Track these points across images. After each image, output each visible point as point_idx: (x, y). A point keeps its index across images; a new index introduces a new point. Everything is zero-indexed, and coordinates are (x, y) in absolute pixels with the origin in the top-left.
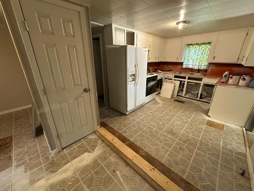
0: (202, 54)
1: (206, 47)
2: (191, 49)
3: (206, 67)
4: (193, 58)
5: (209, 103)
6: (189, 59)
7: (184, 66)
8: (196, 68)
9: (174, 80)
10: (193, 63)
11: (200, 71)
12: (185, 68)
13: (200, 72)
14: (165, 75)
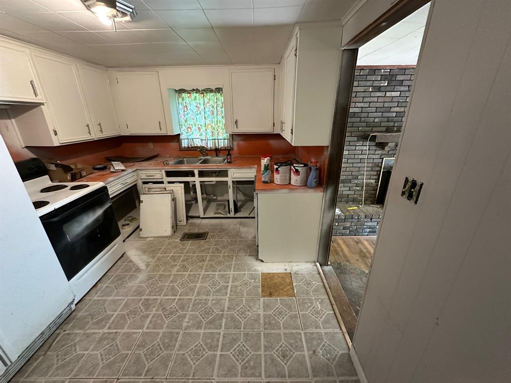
0: (213, 113)
1: (217, 99)
2: (187, 102)
3: (228, 141)
4: (198, 123)
5: (254, 218)
6: (191, 126)
7: (185, 144)
8: (210, 145)
9: (169, 183)
10: (201, 135)
11: (220, 152)
12: (188, 147)
13: (221, 154)
14: (140, 172)
